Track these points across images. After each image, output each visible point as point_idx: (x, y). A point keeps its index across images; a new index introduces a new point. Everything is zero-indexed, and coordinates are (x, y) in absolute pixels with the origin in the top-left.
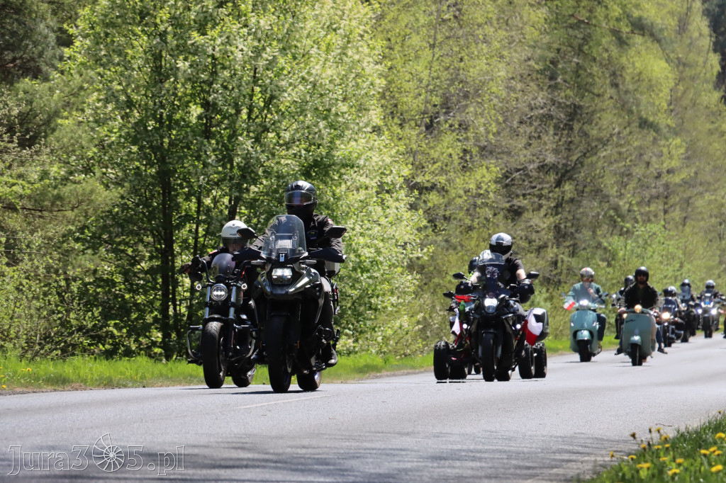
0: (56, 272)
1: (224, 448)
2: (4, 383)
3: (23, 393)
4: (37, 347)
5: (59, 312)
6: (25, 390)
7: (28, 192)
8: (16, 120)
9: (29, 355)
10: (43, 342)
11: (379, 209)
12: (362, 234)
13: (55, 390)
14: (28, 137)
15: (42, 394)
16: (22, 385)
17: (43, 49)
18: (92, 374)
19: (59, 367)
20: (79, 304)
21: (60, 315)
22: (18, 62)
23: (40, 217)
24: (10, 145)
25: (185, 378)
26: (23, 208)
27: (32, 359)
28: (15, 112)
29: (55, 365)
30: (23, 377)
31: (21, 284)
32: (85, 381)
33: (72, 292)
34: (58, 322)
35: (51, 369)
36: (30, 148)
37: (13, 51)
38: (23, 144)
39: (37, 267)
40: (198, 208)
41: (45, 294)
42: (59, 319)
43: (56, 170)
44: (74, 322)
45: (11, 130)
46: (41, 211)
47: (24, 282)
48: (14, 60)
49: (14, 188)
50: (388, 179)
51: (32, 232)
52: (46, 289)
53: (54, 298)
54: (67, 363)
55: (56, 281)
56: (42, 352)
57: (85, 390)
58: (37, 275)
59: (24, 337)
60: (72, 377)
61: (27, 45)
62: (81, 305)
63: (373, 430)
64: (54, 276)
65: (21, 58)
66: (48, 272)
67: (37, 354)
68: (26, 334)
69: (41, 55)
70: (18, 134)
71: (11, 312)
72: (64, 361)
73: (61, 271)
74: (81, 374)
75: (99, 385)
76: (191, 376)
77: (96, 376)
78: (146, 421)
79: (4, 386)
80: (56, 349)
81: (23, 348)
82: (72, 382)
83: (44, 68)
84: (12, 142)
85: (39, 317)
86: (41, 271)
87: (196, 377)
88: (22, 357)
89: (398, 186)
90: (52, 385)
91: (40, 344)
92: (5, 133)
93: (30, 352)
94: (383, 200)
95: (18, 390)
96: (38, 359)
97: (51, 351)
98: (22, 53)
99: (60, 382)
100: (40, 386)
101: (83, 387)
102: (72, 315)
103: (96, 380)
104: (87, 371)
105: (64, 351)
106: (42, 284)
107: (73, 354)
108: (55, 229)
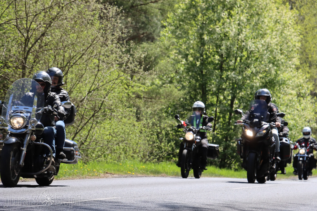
0: (156, 125)
1: (226, 207)
2: (134, 172)
3: (141, 177)
4: (147, 157)
5: (157, 143)
6: (142, 175)
7: (146, 90)
8: (143, 60)
9: (144, 161)
10: (150, 155)
11: (298, 104)
12: (289, 114)
13: (154, 176)
14: (147, 67)
15: (149, 178)
16: (141, 173)
17: (155, 29)
18: (170, 170)
19: (156, 166)
20: (165, 140)
21: (157, 144)
22: (145, 34)
23: (151, 101)
24: (140, 70)
25: (209, 174)
26: (144, 97)
27: (145, 162)
28: (143, 56)
29: (155, 165)
30: (141, 170)
31: (142, 130)
32: (167, 173)
33: (163, 134)
34: (157, 147)
35: (153, 167)
36: (148, 71)
37: (143, 30)
38: (146, 70)
39: (149, 123)
40: (217, 100)
41: (152, 135)
42: (157, 145)
43: (158, 82)
44: (163, 147)
45: (140, 64)
46: (151, 99)
47: (143, 129)
48: (143, 34)
49: (141, 88)
50: (303, 91)
51: (147, 108)
52: (152, 132)
53: (155, 137)
54: (160, 165)
55: (156, 129)
56: (149, 159)
57: (167, 177)
58: (148, 126)
59: (142, 152)
60: (161, 171)
61: (149, 27)
62: (166, 140)
63: (292, 202)
64: (155, 127)
65: (146, 33)
66: (153, 125)
67: (147, 160)
68: (143, 151)
69: (154, 31)
70: (143, 66)
71: (137, 142)
72: (159, 164)
73: (158, 125)
74: (165, 170)
75: (173, 175)
76: (212, 173)
77: (171, 171)
78: (193, 193)
79: (133, 173)
80: (155, 158)
81: (141, 157)
82: (162, 173)
83: (156, 37)
84: (141, 69)
85: (149, 145)
86: (150, 124)
87: (214, 174)
88: (141, 161)
89: (307, 95)
90: (153, 174)
91: (149, 156)
92: (138, 65)
93: (144, 159)
94: (300, 100)
95: (139, 175)
96: (147, 162)
97: (153, 159)
98: (146, 30)
99: (156, 173)
100: (148, 174)
101: (166, 175)
102: (163, 144)
103: (172, 173)
104: (168, 168)
105: (158, 159)
106: (151, 130)
107: (162, 161)
108: (157, 107)
